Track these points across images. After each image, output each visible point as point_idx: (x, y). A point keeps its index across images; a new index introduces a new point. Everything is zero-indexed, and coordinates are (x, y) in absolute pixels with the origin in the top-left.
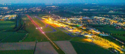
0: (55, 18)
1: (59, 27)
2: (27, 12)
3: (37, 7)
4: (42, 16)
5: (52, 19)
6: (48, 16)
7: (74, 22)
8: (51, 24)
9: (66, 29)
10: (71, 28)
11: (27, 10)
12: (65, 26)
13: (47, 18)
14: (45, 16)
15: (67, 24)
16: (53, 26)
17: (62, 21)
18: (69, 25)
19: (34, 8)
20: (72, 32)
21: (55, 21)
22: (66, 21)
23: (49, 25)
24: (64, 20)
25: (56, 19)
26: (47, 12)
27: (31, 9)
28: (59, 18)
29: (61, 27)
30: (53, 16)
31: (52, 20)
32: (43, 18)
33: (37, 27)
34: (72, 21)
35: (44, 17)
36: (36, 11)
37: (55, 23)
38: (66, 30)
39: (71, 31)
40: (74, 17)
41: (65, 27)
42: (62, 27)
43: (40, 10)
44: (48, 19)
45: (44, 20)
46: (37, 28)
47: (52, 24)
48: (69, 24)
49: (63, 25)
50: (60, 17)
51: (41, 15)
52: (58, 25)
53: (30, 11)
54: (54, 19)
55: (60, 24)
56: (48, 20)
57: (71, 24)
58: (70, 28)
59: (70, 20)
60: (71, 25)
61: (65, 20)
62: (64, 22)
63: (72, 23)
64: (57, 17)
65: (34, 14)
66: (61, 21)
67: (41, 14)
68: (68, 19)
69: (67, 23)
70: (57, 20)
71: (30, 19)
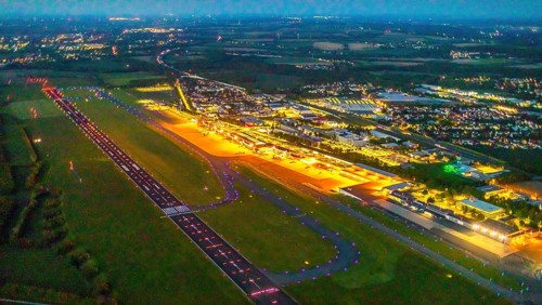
2: (29, 59)
3: (75, 33)
6: (168, 88)
8: (238, 157)
11: (27, 50)
19: (63, 36)
24: (286, 112)
26: (147, 59)
27: (47, 43)
30: (196, 83)
33: (159, 199)
36: (84, 56)
43: (100, 46)
47: (254, 158)
51: (125, 80)
53: (45, 51)
61: (295, 112)
65: (80, 76)
68: (314, 111)
70: (254, 120)
71: (65, 108)
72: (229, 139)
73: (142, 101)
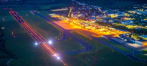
0: (88, 12)
1: (101, 38)
4: (49, 11)
5: (79, 16)
6: (66, 9)
7: (144, 22)
9: (121, 42)
10: (135, 39)
12: (117, 33)
13: (66, 14)
14: (59, 10)
15: (124, 29)
16: (82, 36)
17: (107, 19)
18: (130, 30)
20: (139, 50)
21: (87, 22)
22: (120, 19)
23: (71, 32)
24: (112, 16)
25: (89, 14)
28: (98, 13)
29: (107, 36)
30: (81, 6)
31: (80, 18)
32: (53, 15)
33: (38, 40)
34: (137, 20)
35: (57, 13)
37: (89, 27)
38: (123, 44)
39: (135, 45)
40: (142, 8)
41: (117, 36)
42: (110, 37)
44: (67, 16)
45: (57, 19)
46: (36, 44)
47: (81, 30)
48: (130, 27)
49: (111, 30)
50: (103, 9)
51: (48, 7)
52: (97, 30)
54: (85, 16)
55: (104, 29)
56: (67, 20)
57: (136, 27)
58: (133, 39)
59: (131, 17)
60: (134, 31)
61: (117, 16)
62: (115, 22)
63: (137, 24)
64: (93, 10)
66: (104, 19)
67: (47, 4)
68: (126, 14)
69: (123, 24)
70: (93, 18)
71: (17, 18)
72: (77, 25)
73: (51, 14)
